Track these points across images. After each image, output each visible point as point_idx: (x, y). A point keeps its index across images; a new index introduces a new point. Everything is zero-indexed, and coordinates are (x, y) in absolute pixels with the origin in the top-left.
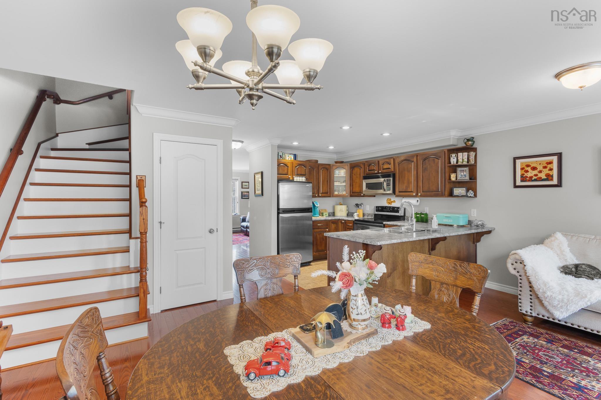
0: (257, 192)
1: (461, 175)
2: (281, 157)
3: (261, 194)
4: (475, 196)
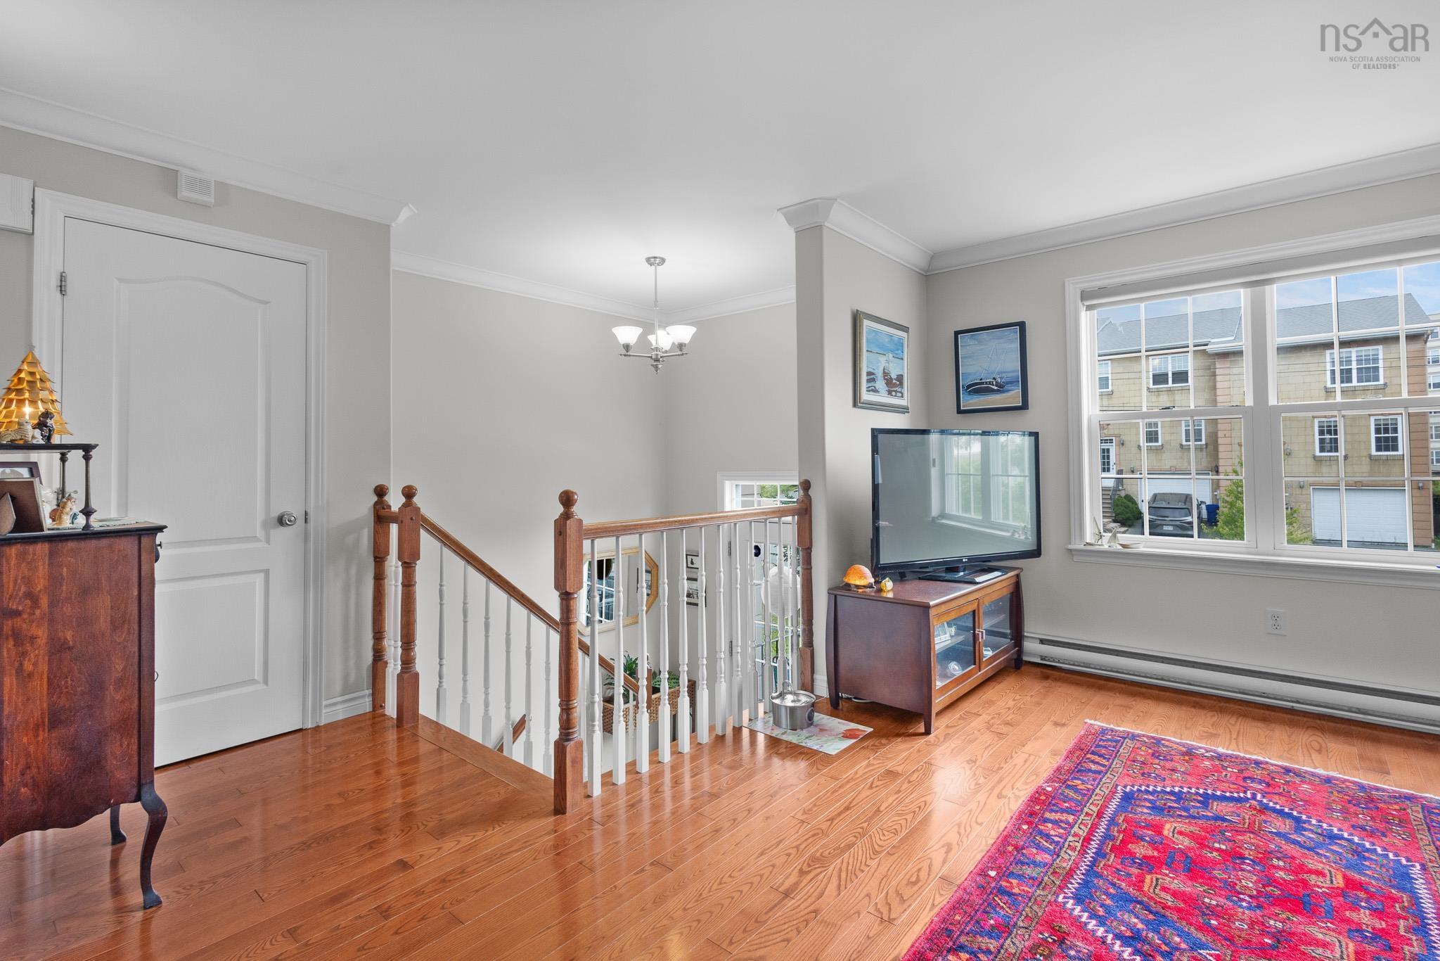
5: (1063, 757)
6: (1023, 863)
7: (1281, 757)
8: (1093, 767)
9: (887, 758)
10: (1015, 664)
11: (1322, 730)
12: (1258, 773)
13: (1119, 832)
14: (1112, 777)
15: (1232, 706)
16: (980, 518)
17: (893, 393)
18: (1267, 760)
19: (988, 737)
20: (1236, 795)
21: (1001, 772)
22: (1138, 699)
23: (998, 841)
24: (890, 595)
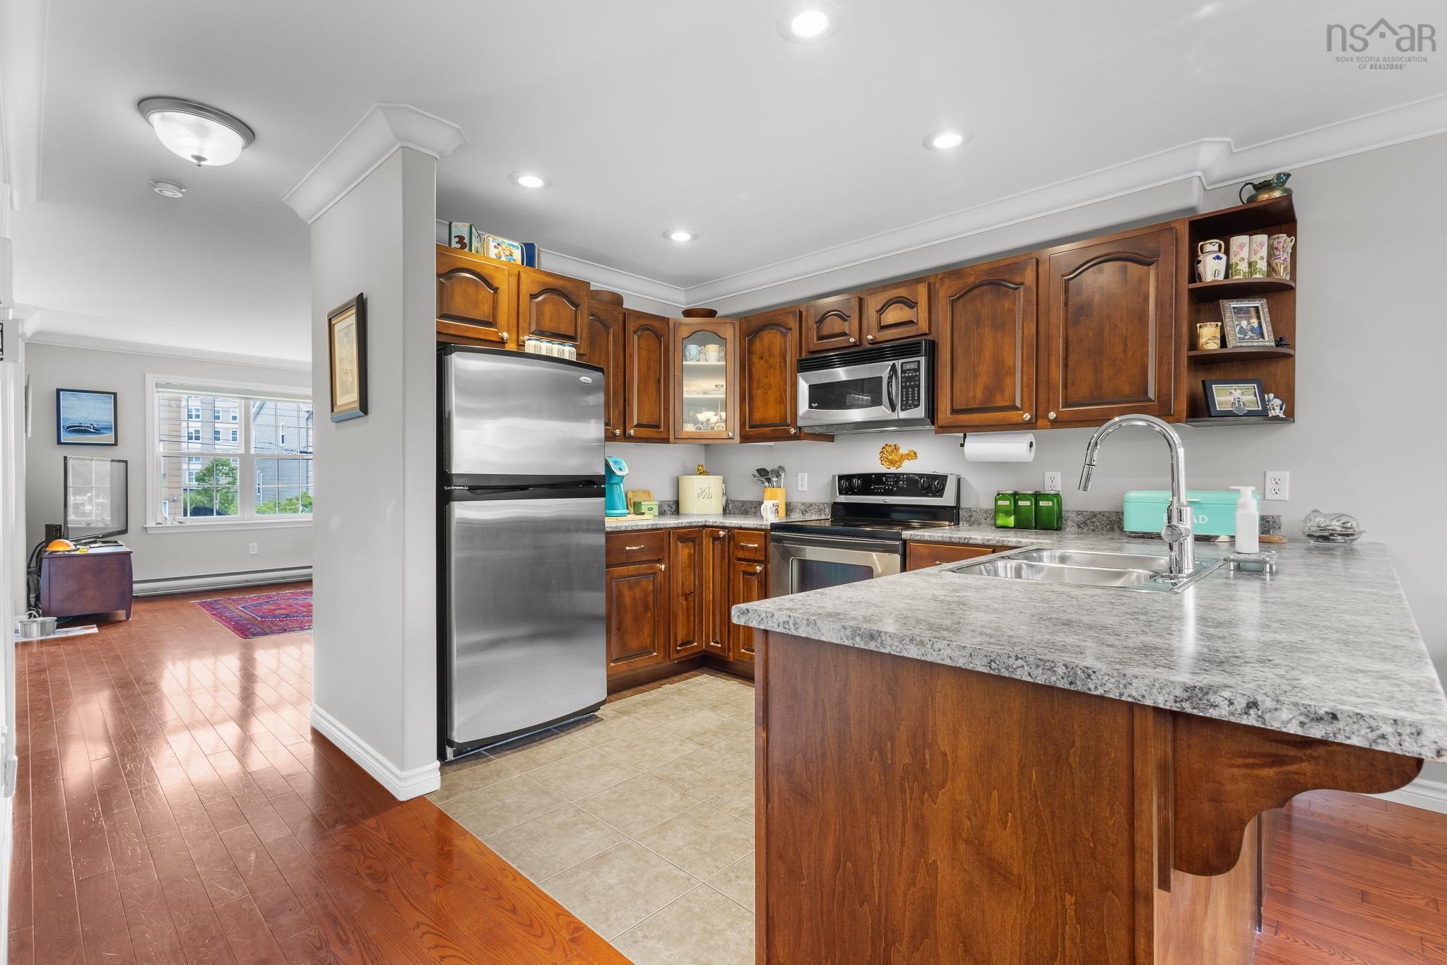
0: (341, 400)
1: (1242, 328)
2: (463, 246)
3: (357, 405)
4: (1290, 415)
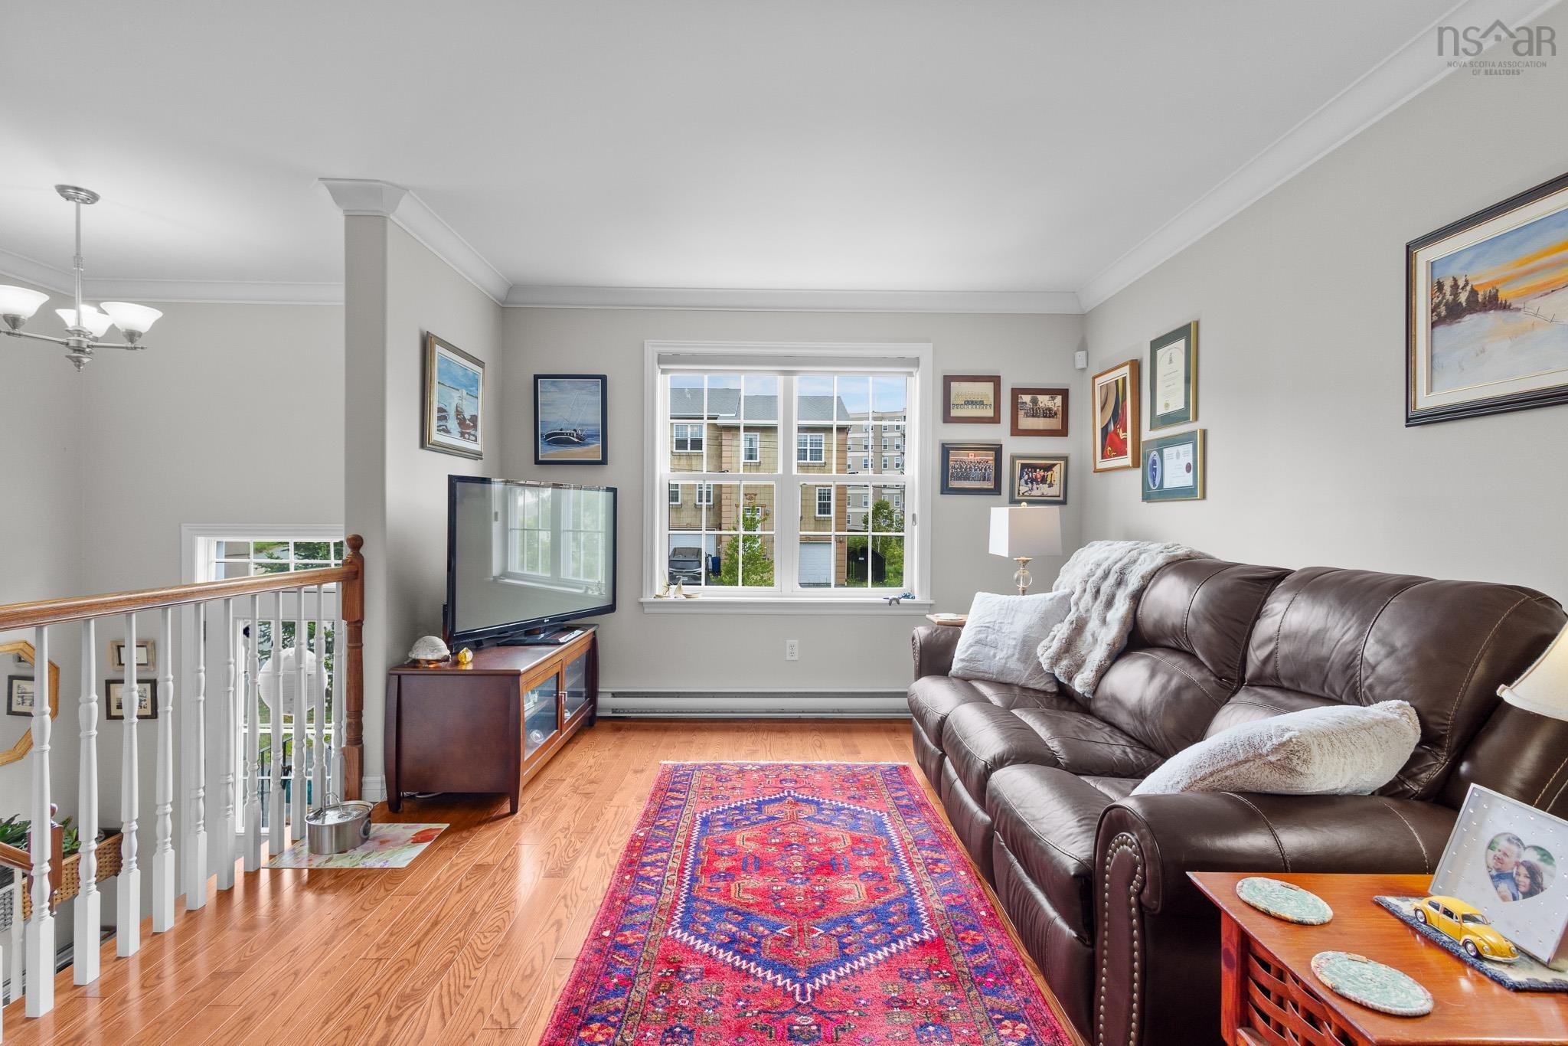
5: (648, 801)
6: (632, 913)
7: (799, 758)
8: (674, 803)
9: (473, 852)
10: (591, 722)
11: (819, 730)
12: (788, 774)
13: (704, 854)
14: (690, 807)
15: (763, 724)
16: (549, 575)
17: (467, 436)
18: (792, 762)
19: (576, 800)
20: (778, 796)
21: (596, 831)
22: (696, 733)
23: (606, 899)
24: (470, 667)
